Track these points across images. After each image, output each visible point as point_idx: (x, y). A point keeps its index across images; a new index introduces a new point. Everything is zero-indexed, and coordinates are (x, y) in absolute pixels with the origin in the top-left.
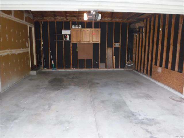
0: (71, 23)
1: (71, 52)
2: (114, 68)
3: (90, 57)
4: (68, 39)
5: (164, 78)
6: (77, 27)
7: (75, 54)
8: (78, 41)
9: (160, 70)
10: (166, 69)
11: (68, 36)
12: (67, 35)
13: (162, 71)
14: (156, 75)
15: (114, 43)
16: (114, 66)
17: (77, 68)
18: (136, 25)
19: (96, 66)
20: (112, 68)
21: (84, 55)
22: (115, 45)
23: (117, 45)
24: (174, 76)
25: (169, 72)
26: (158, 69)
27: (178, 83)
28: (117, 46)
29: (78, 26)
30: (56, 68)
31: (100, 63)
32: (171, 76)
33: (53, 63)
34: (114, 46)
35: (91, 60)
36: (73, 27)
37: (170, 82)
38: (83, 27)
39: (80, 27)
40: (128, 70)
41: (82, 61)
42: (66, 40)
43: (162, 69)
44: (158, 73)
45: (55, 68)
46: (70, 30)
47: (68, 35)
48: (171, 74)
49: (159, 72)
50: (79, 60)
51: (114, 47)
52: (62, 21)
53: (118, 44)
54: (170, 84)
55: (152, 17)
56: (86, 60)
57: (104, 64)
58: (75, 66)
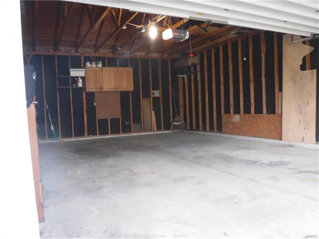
0: (82, 59)
1: (85, 107)
2: (155, 130)
3: (118, 114)
4: (80, 85)
5: (247, 128)
6: (94, 65)
7: (92, 111)
8: (98, 87)
9: (237, 118)
10: (247, 115)
11: (81, 80)
12: (78, 77)
13: (241, 119)
14: (231, 127)
15: (152, 92)
16: (155, 127)
17: (97, 135)
18: (189, 61)
19: (127, 129)
20: (151, 130)
21: (108, 111)
22: (153, 94)
23: (157, 93)
24: (263, 121)
25: (252, 117)
26: (232, 118)
27: (271, 128)
28: (157, 96)
29: (97, 64)
30: (59, 136)
31: (133, 123)
32: (258, 122)
33: (53, 128)
34: (152, 96)
35: (119, 119)
36: (88, 64)
37: (258, 130)
38: (104, 65)
39: (100, 65)
40: (176, 131)
41: (103, 122)
42: (77, 85)
43: (240, 117)
44: (233, 123)
45: (56, 137)
46: (84, 70)
47: (80, 78)
48: (258, 120)
49: (236, 122)
50: (98, 120)
51: (153, 98)
52: (67, 54)
53: (158, 91)
54: (259, 132)
55: (213, 49)
56: (110, 119)
57: (139, 124)
58: (92, 132)
